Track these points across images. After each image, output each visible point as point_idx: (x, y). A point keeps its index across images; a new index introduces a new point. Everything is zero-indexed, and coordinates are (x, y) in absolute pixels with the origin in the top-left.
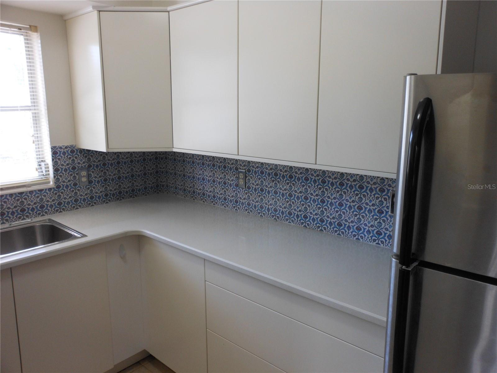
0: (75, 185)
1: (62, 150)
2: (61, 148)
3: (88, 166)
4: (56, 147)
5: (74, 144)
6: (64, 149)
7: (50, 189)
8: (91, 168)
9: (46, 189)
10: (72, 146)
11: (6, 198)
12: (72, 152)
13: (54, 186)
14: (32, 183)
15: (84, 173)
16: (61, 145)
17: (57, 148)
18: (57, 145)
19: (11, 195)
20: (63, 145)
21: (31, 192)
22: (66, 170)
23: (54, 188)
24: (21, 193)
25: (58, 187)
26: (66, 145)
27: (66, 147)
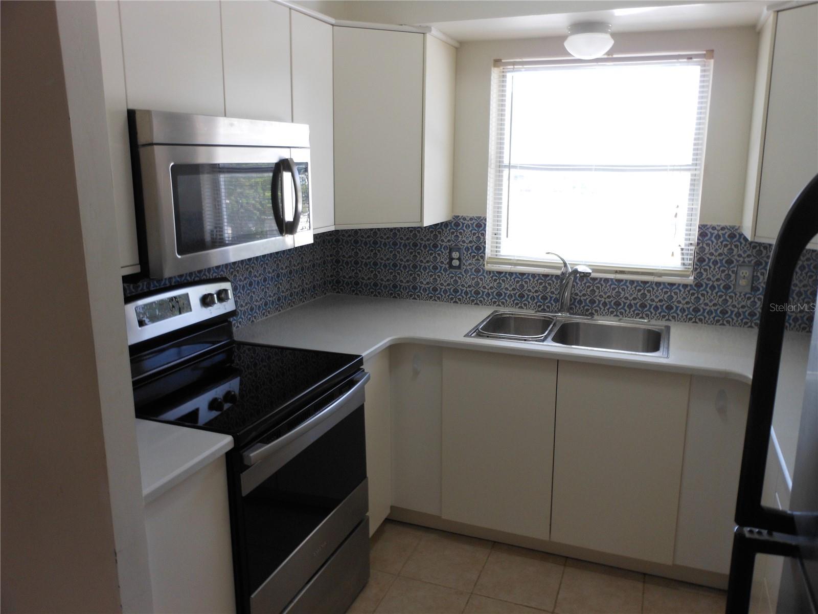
0: (727, 287)
1: (716, 232)
2: (714, 228)
3: (755, 263)
4: (707, 225)
5: (737, 225)
6: (718, 231)
7: (685, 286)
8: (761, 267)
9: (679, 285)
10: (733, 227)
11: (625, 284)
12: (732, 236)
13: (691, 282)
14: (663, 272)
15: (746, 272)
16: (714, 224)
17: (708, 228)
18: (709, 223)
19: (632, 282)
20: (719, 224)
21: (658, 284)
22: (715, 263)
23: (691, 285)
24: (645, 283)
25: (698, 285)
26: (723, 224)
27: (723, 229)
